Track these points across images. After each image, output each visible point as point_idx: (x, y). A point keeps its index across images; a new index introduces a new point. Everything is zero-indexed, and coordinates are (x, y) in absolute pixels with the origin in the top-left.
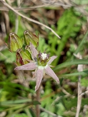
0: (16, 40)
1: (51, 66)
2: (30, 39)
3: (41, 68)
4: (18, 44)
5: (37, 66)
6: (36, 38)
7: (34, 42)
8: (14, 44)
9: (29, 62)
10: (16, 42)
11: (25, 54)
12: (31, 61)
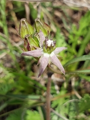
0: (26, 26)
1: (58, 56)
2: (41, 27)
3: (46, 55)
4: (28, 31)
5: (42, 53)
6: (47, 27)
7: (45, 30)
8: (24, 30)
9: (36, 49)
10: (26, 28)
11: (33, 41)
12: (38, 48)
